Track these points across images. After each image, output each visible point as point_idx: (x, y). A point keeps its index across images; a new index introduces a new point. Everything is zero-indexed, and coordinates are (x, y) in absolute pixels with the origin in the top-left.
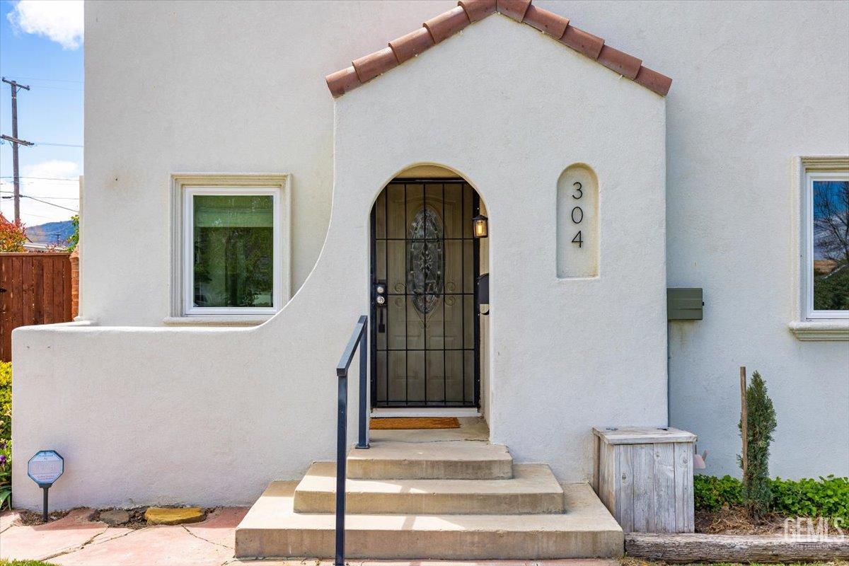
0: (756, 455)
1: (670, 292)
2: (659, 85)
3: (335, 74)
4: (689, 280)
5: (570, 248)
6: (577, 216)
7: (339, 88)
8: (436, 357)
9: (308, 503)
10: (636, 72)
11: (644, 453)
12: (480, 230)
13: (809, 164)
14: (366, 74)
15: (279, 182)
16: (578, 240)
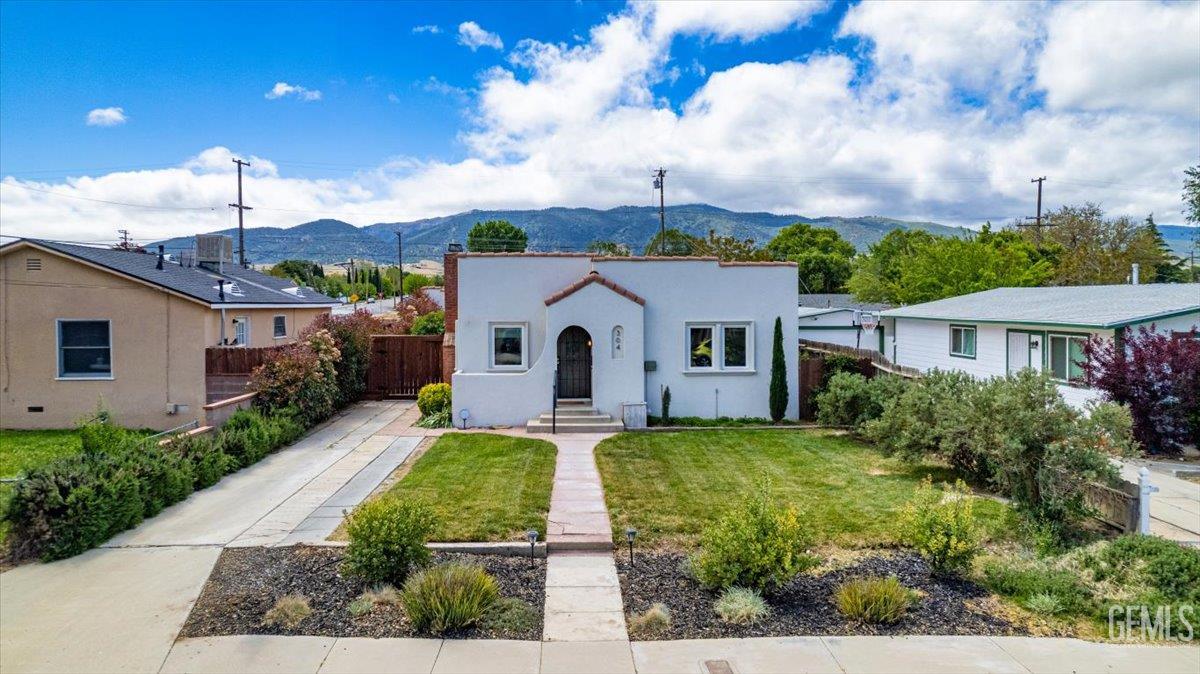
0: (665, 409)
1: (645, 363)
2: (642, 302)
3: (547, 299)
4: (650, 359)
5: (616, 350)
6: (618, 340)
7: (548, 304)
8: (576, 382)
9: (544, 420)
10: (636, 299)
11: (633, 408)
12: (590, 343)
13: (688, 324)
14: (556, 300)
15: (524, 323)
16: (618, 348)
